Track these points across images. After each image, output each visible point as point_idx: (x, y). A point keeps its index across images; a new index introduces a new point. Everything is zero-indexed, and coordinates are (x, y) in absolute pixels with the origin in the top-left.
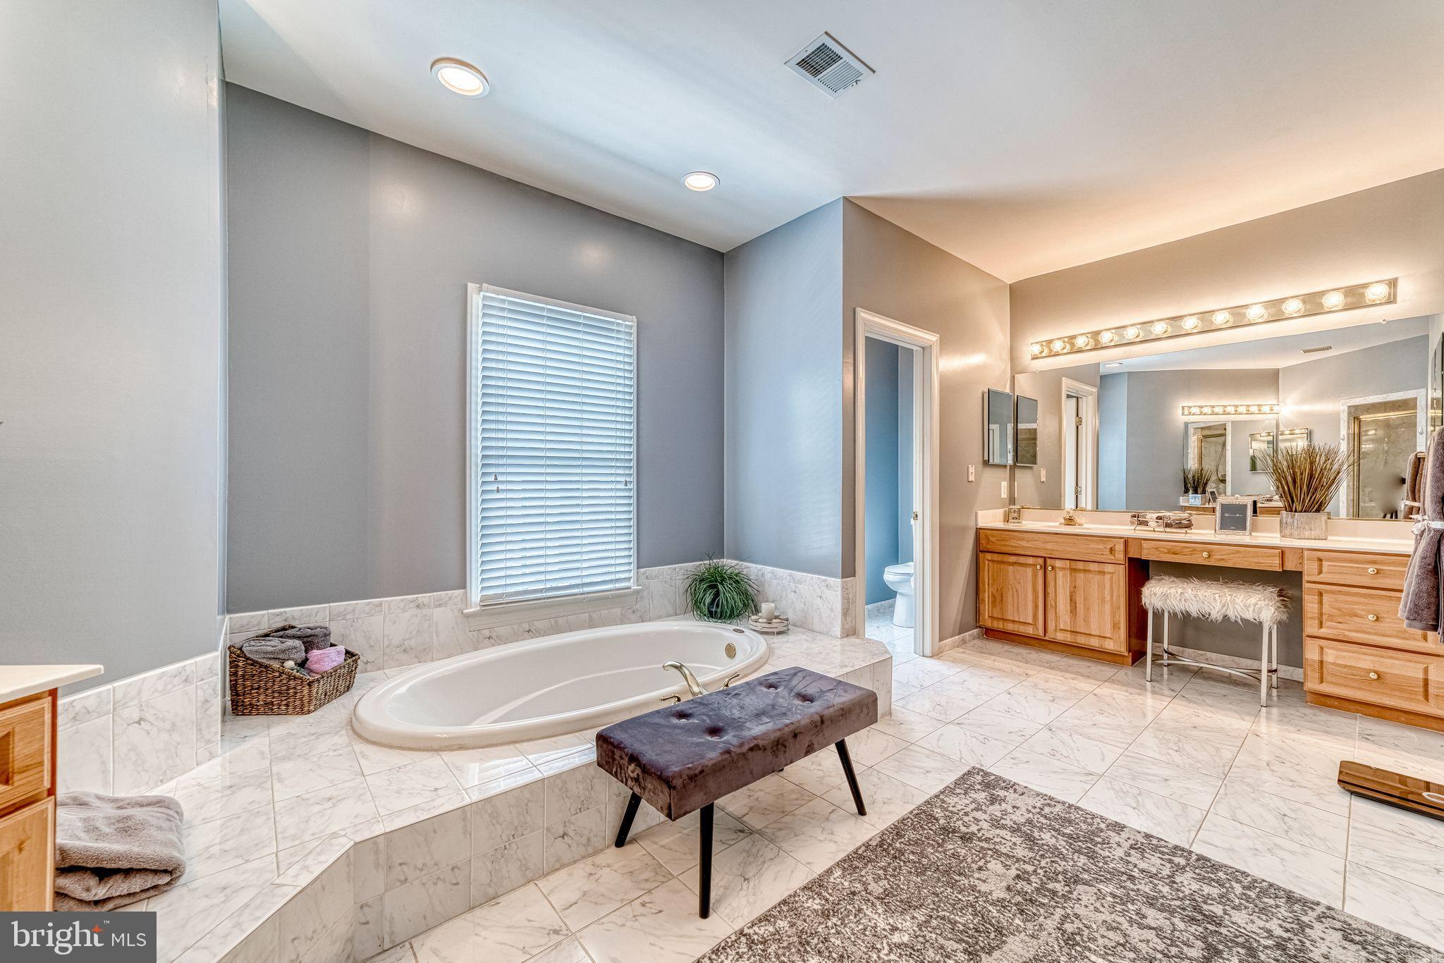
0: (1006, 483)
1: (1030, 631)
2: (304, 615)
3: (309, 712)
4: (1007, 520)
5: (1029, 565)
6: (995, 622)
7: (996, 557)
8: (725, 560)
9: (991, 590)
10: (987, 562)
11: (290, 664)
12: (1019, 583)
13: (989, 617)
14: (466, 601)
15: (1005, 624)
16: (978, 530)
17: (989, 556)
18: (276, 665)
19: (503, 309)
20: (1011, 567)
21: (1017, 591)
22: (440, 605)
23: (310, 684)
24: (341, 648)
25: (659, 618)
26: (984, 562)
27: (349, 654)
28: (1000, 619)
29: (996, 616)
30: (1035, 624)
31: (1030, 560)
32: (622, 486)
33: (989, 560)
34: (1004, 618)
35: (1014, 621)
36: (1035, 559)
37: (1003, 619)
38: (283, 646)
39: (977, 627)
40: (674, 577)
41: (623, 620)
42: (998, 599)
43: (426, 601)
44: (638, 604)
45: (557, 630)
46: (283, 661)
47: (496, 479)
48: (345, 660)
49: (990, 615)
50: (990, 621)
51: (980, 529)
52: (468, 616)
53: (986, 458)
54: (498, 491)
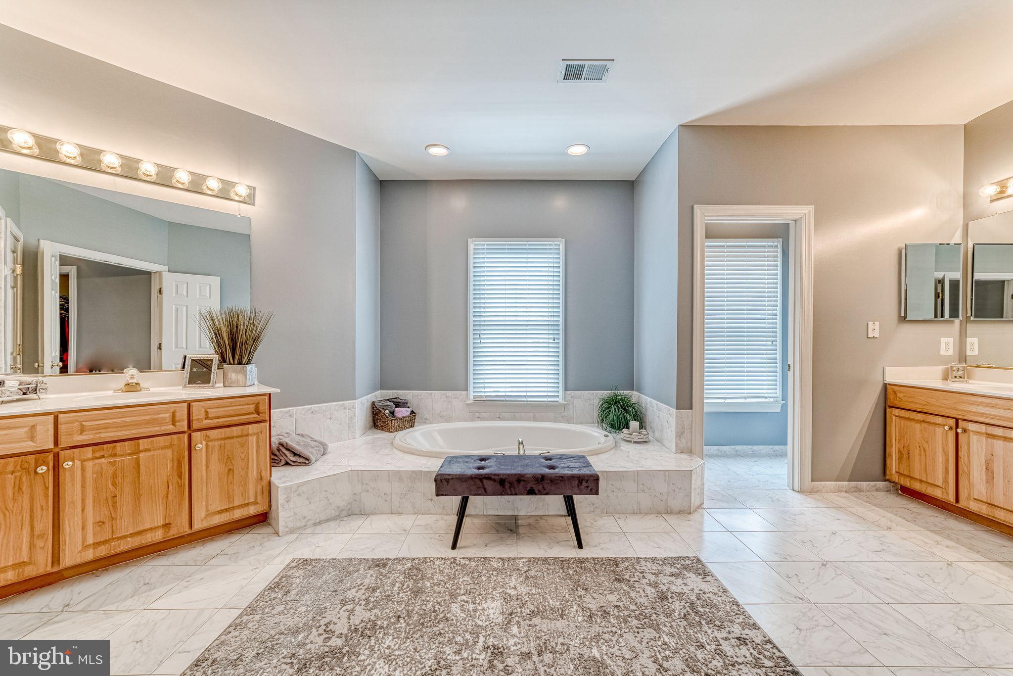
0: (951, 340)
1: (938, 494)
2: (403, 394)
3: (391, 432)
4: (945, 378)
5: (939, 424)
6: (902, 478)
7: (903, 413)
8: (634, 392)
9: (897, 445)
10: (894, 418)
11: (387, 411)
12: (927, 442)
13: (896, 472)
14: (467, 396)
15: (912, 481)
16: (885, 386)
17: (896, 412)
18: (383, 411)
19: (483, 249)
20: (919, 425)
21: (924, 450)
22: (456, 398)
23: (391, 420)
24: (410, 410)
25: (581, 423)
26: (891, 417)
27: (412, 412)
28: (906, 476)
29: (902, 472)
30: (945, 489)
31: (939, 420)
32: (551, 341)
33: (896, 416)
34: (911, 475)
35: (921, 481)
36: (944, 419)
37: (909, 477)
38: (386, 404)
39: (885, 481)
40: (594, 398)
41: (555, 420)
42: (905, 456)
43: (450, 395)
44: (565, 413)
45: (514, 419)
46: (385, 410)
47: (480, 337)
48: (410, 414)
49: (897, 471)
50: (897, 476)
51: (889, 384)
52: (468, 405)
53: (903, 314)
54: (481, 343)
